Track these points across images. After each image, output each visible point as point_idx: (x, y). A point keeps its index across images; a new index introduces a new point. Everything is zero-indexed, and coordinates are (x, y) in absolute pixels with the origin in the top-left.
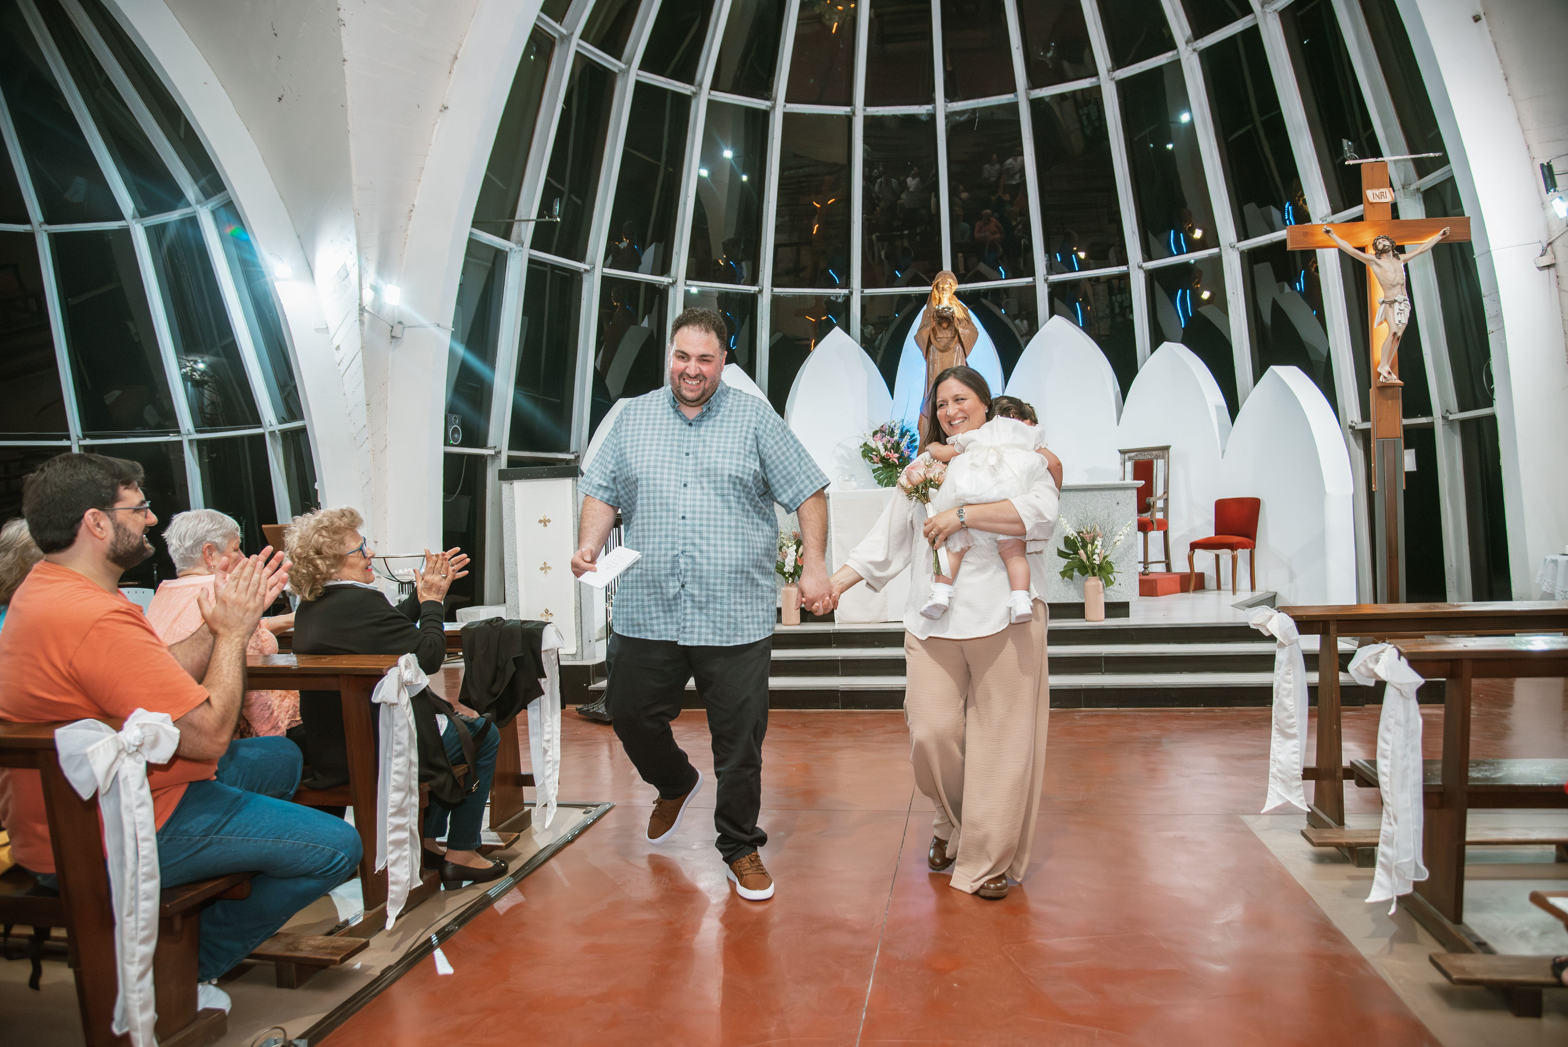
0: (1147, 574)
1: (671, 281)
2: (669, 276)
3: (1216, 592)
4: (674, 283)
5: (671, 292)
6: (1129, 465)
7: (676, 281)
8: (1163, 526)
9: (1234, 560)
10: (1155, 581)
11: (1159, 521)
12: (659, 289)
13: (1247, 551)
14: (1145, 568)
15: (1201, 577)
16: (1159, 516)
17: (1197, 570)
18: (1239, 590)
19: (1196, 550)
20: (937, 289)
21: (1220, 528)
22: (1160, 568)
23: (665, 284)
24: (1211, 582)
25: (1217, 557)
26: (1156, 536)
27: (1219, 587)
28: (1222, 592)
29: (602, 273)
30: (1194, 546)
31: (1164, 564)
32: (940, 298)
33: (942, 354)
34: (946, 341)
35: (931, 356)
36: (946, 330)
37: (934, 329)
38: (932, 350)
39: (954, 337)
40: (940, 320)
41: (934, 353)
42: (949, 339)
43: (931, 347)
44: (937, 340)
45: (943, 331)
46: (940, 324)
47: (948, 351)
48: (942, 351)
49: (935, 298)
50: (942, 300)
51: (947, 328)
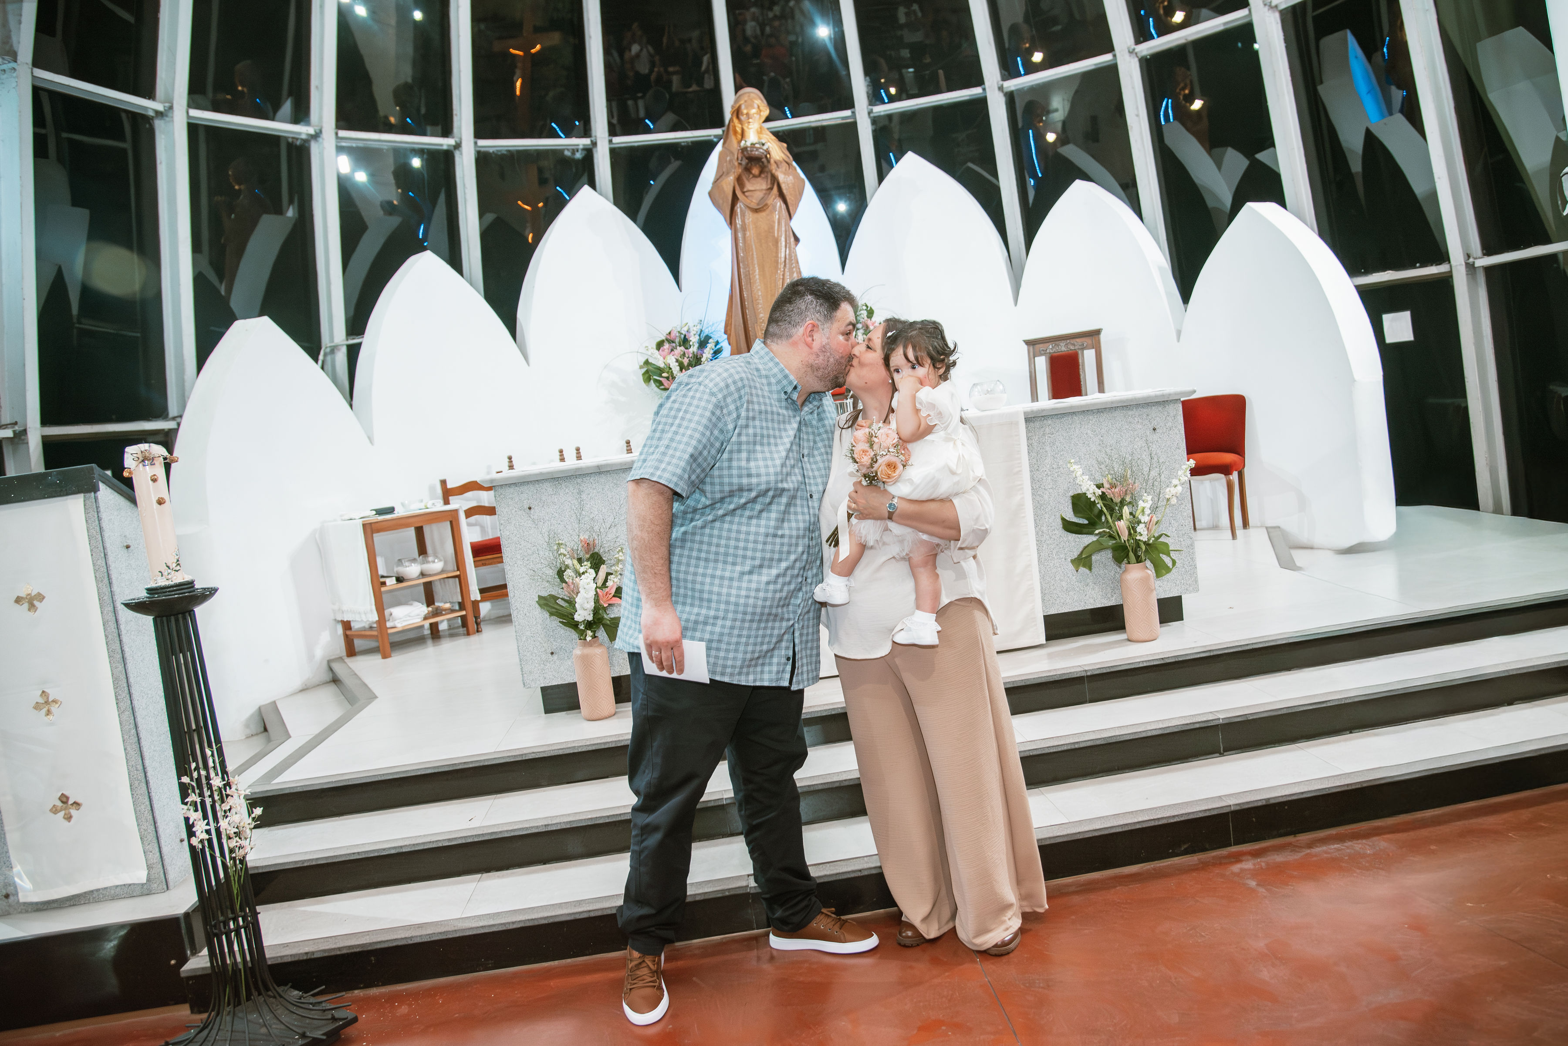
1: (311, 131)
2: (308, 123)
4: (317, 136)
5: (315, 147)
6: (1042, 363)
7: (321, 131)
12: (293, 145)
13: (1234, 474)
20: (738, 117)
21: (1193, 443)
23: (304, 137)
29: (189, 117)
32: (743, 131)
33: (756, 215)
34: (759, 195)
35: (739, 222)
36: (759, 179)
37: (739, 180)
38: (739, 210)
39: (771, 189)
40: (747, 164)
41: (743, 215)
42: (764, 192)
43: (738, 205)
44: (746, 194)
45: (754, 181)
46: (747, 169)
47: (764, 210)
48: (756, 211)
49: (735, 132)
50: (746, 134)
51: (759, 176)
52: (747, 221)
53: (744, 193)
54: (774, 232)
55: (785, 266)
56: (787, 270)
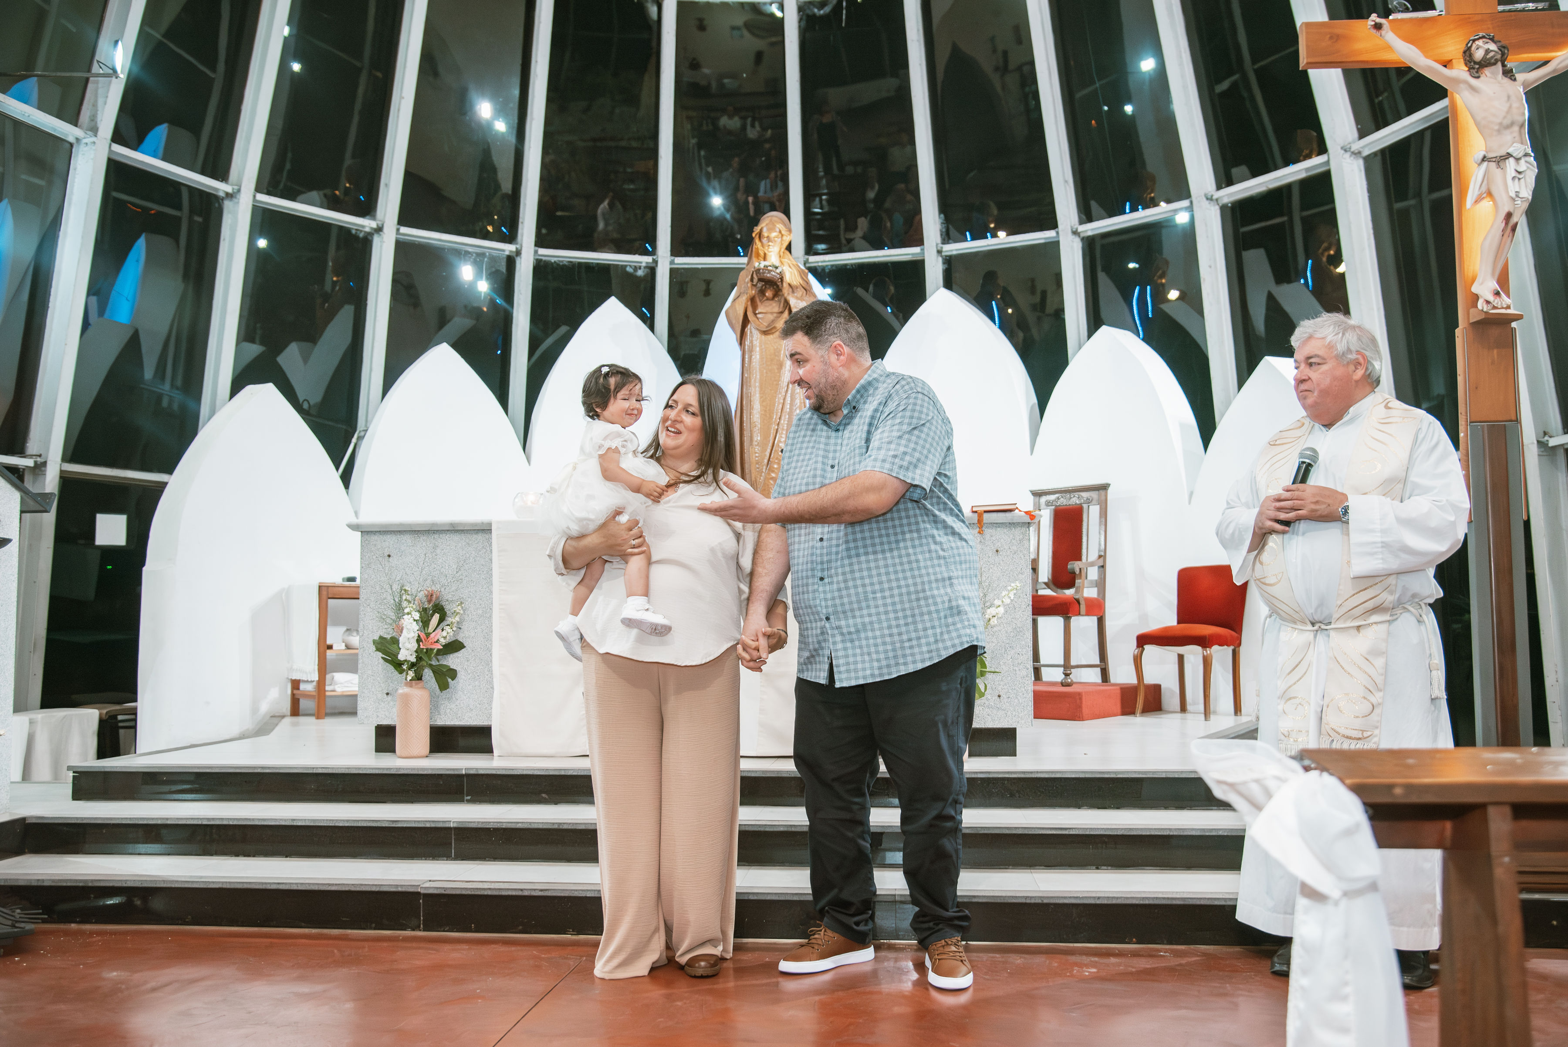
0: (1069, 685)
1: (373, 224)
2: (374, 217)
3: (1179, 715)
4: (379, 230)
5: (376, 240)
6: (1047, 517)
7: (384, 225)
8: (1096, 608)
9: (1207, 663)
10: (1079, 694)
11: (1089, 601)
12: (356, 237)
13: (1228, 650)
14: (1067, 675)
15: (1156, 689)
16: (1090, 593)
17: (1150, 678)
18: (1215, 712)
19: (1146, 647)
20: (760, 240)
21: (1185, 613)
22: (1093, 676)
23: (367, 230)
24: (1171, 698)
25: (1181, 658)
26: (1084, 624)
27: (1183, 708)
28: (1188, 716)
29: (260, 202)
30: (1143, 640)
31: (1098, 670)
32: (765, 254)
33: (763, 336)
34: (771, 317)
35: (747, 343)
36: (771, 302)
37: (752, 300)
38: (749, 332)
39: (782, 313)
40: (763, 286)
41: (752, 336)
42: (775, 315)
43: (749, 327)
44: (759, 316)
45: (768, 303)
46: (762, 292)
47: (773, 333)
48: (765, 333)
49: (758, 255)
50: (768, 257)
51: (773, 299)
52: (755, 342)
53: (755, 314)
54: (779, 356)
55: (787, 390)
56: (789, 395)
